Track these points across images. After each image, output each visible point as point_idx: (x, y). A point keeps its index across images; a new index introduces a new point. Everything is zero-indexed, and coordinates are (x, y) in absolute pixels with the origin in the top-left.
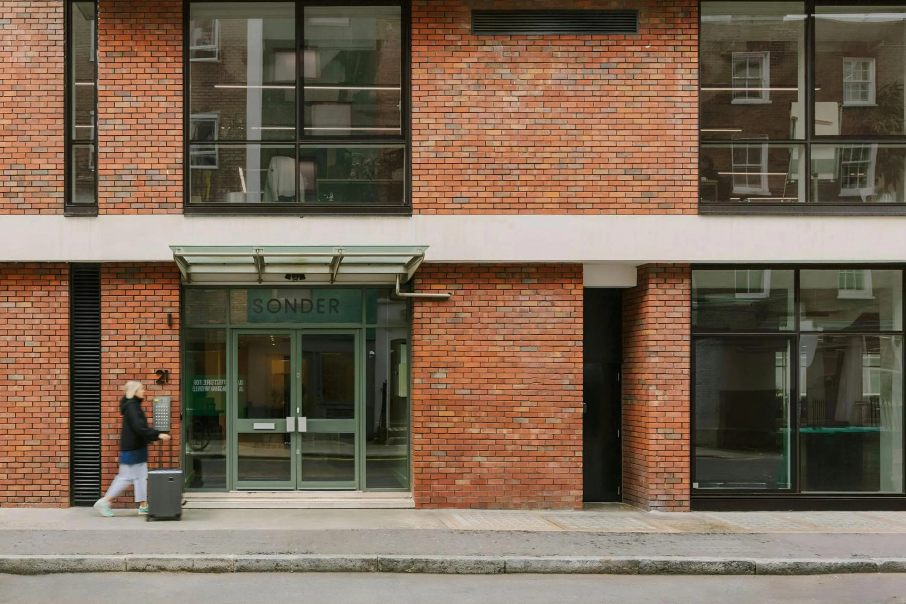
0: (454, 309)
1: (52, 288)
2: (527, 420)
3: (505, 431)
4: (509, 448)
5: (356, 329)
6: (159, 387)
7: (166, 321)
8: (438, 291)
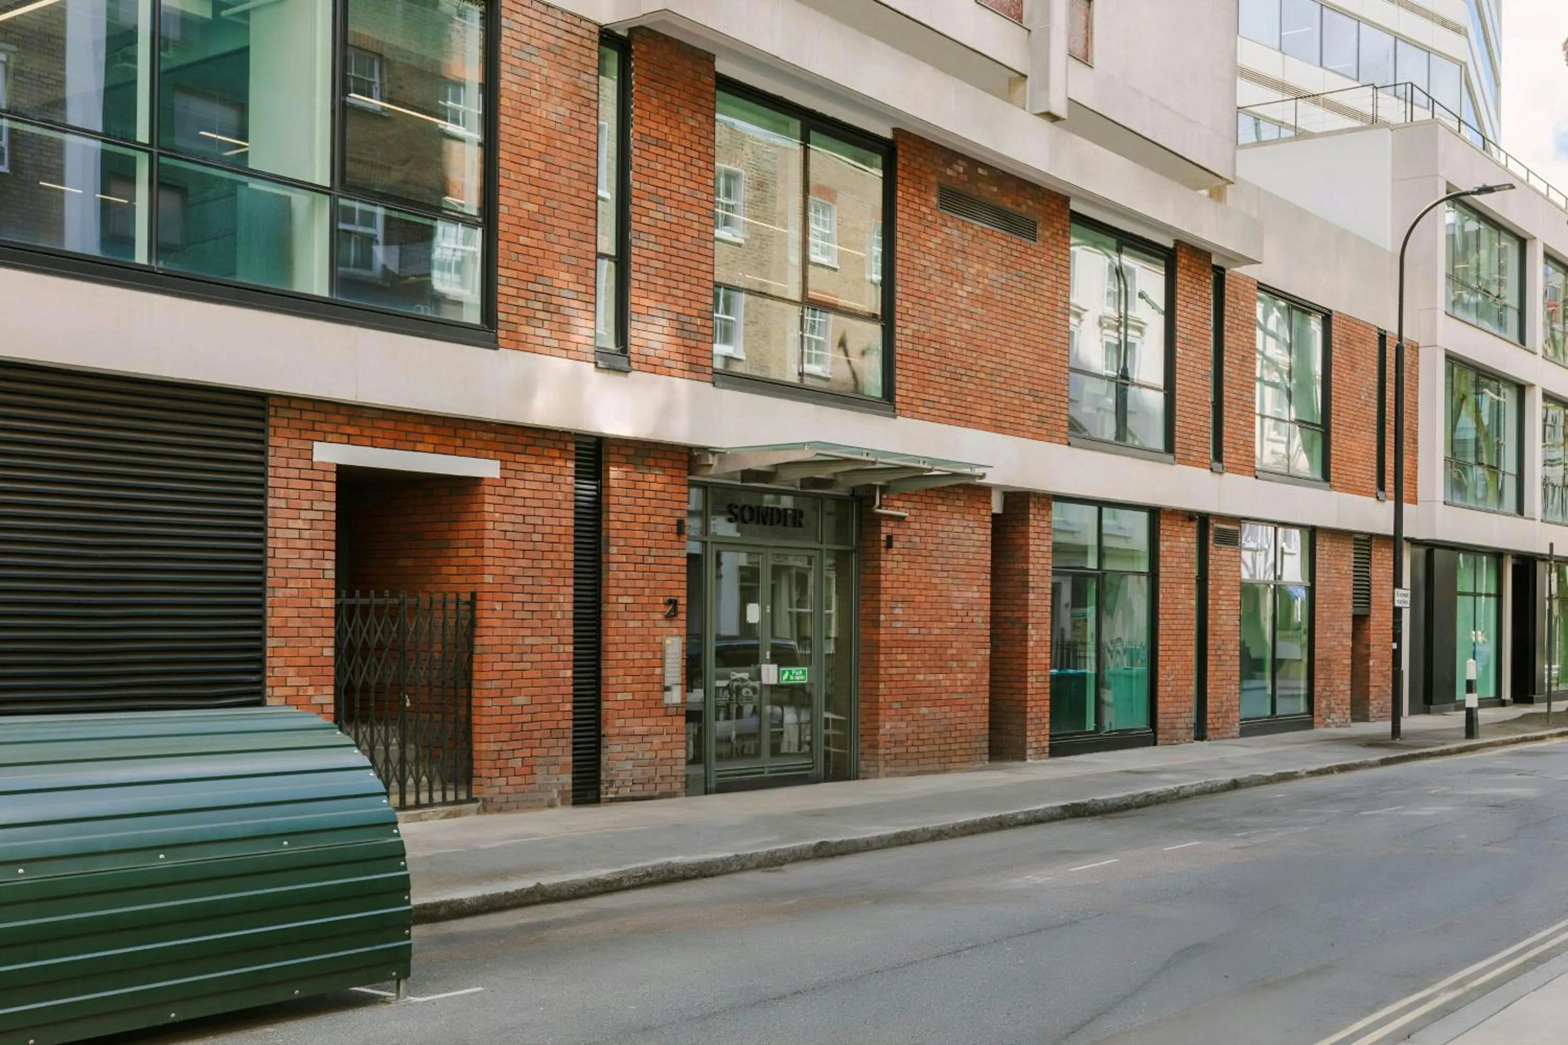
0: (909, 532)
1: (556, 471)
2: (955, 664)
3: (941, 677)
4: (944, 696)
5: (816, 549)
6: (666, 624)
7: (675, 529)
8: (898, 508)
